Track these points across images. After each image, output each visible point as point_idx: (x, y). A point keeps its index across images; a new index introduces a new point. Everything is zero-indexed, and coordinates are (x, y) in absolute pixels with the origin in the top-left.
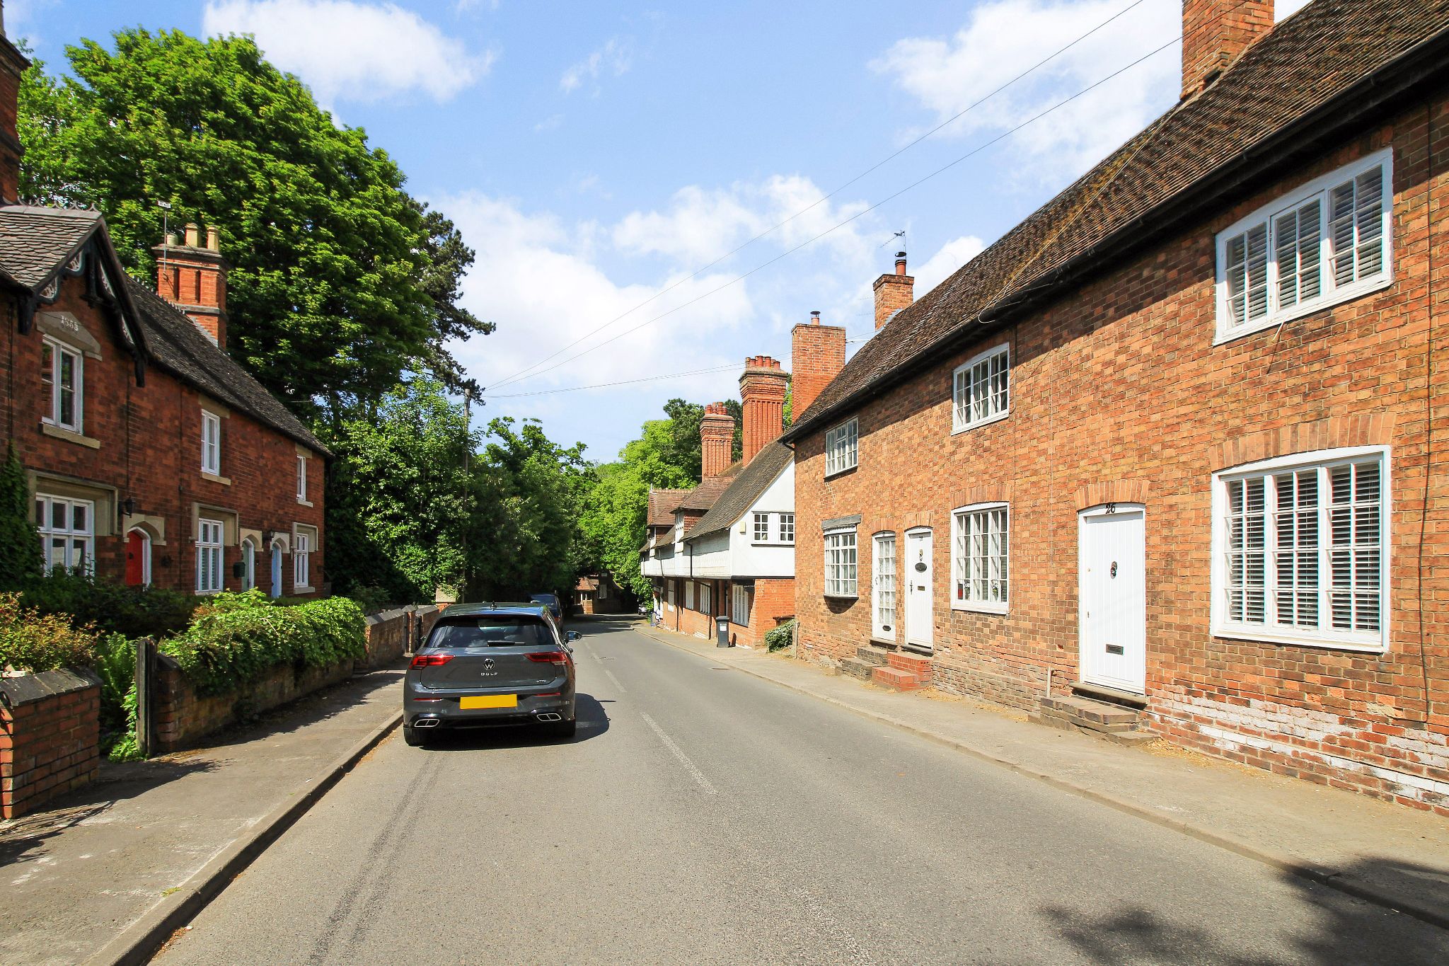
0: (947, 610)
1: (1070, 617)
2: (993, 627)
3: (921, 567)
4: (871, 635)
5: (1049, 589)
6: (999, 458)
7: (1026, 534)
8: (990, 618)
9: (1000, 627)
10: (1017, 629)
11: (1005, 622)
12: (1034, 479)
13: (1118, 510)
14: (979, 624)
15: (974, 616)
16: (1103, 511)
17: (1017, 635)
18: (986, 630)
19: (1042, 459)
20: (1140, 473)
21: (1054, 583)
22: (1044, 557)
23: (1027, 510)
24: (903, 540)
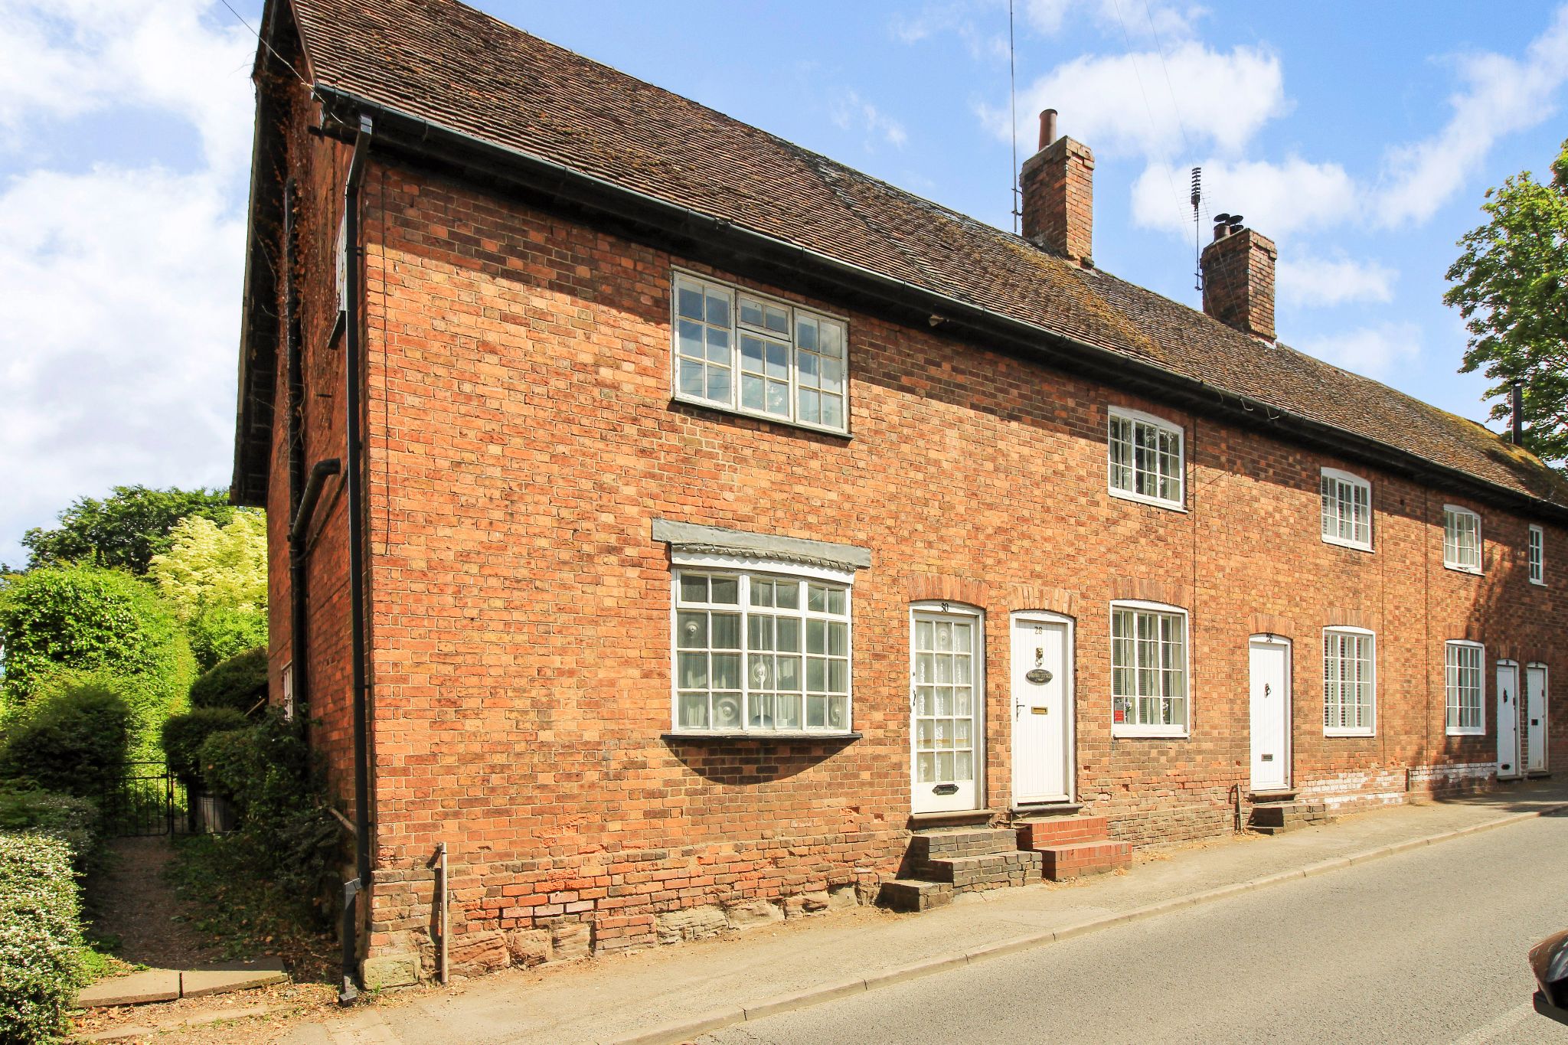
0: (1102, 740)
1: (1245, 732)
2: (1172, 753)
3: (1039, 677)
4: (909, 810)
5: (1228, 706)
6: (1176, 555)
7: (1206, 649)
8: (1169, 744)
9: (1179, 753)
10: (1200, 752)
11: (1187, 746)
12: (1213, 592)
13: (1275, 641)
14: (1154, 753)
15: (1146, 743)
16: (1264, 639)
17: (1199, 758)
18: (1163, 759)
19: (1221, 575)
20: (1290, 615)
21: (1232, 701)
22: (1224, 675)
23: (1207, 623)
24: (1007, 627)
